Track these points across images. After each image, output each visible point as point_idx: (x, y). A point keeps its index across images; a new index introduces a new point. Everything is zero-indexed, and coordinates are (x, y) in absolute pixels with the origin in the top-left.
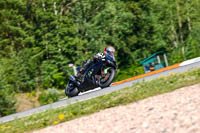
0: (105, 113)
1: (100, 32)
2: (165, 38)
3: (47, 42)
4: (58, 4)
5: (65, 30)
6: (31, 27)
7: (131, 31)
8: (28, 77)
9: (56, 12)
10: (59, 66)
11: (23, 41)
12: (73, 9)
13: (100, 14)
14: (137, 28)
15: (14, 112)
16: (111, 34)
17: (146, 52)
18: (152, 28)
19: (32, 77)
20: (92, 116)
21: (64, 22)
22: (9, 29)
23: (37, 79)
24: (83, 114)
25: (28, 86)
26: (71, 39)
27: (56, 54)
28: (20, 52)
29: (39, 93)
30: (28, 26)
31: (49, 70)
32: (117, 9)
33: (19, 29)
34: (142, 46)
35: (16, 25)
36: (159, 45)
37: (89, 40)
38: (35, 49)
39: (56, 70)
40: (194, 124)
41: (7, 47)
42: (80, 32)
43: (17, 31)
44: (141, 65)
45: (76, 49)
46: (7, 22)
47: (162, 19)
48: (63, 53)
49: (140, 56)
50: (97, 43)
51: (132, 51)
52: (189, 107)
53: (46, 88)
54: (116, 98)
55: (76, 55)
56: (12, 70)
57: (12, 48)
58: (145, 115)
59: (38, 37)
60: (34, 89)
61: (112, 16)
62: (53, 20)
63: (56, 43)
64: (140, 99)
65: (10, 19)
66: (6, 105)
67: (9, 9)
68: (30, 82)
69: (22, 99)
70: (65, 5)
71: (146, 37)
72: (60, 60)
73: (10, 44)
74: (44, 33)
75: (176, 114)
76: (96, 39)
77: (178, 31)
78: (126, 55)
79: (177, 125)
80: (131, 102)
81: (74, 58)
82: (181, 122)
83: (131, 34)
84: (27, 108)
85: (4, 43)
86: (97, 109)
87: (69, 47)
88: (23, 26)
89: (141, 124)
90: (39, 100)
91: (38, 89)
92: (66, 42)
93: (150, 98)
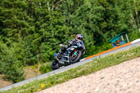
0: (73, 82)
1: (81, 21)
2: (126, 23)
3: (43, 30)
4: (50, 3)
5: (56, 20)
6: (32, 20)
7: (102, 19)
8: (31, 55)
9: (49, 8)
10: (53, 46)
11: (27, 30)
12: (61, 6)
13: (79, 8)
14: (106, 17)
15: (23, 79)
16: (88, 22)
17: (114, 33)
18: (117, 16)
19: (34, 55)
20: (64, 84)
21: (55, 15)
22: (17, 22)
23: (38, 56)
24: (57, 83)
25: (32, 61)
26: (60, 27)
27: (50, 38)
28: (26, 37)
29: (40, 65)
30: (30, 19)
31: (46, 49)
32: (92, 4)
33: (24, 21)
34: (111, 29)
35: (22, 19)
36: (122, 28)
37: (73, 26)
38: (36, 35)
39: (51, 49)
40: (129, 88)
41: (16, 34)
42: (66, 21)
43: (22, 23)
44: (110, 43)
45: (64, 34)
46: (15, 17)
47: (124, 9)
48: (55, 37)
49: (110, 36)
50: (79, 28)
51: (104, 33)
52: (127, 76)
53: (44, 62)
54: (80, 71)
55: (64, 37)
56: (20, 51)
57: (19, 35)
58: (98, 82)
59: (37, 26)
60: (36, 63)
61: (89, 9)
62: (47, 14)
63: (50, 30)
64: (96, 71)
65: (17, 15)
66: (17, 75)
67: (16, 8)
68: (33, 58)
69: (28, 70)
70: (55, 3)
71: (113, 22)
72: (53, 42)
73: (18, 32)
74: (41, 24)
75: (118, 81)
76: (78, 26)
77: (135, 17)
78: (100, 36)
79: (118, 89)
80: (90, 73)
81: (63, 40)
82: (121, 87)
83: (103, 21)
84: (32, 76)
85: (14, 32)
86: (67, 79)
87: (59, 33)
88: (26, 20)
89: (94, 89)
90: (40, 70)
91: (39, 63)
92: (57, 29)
93: (103, 70)
